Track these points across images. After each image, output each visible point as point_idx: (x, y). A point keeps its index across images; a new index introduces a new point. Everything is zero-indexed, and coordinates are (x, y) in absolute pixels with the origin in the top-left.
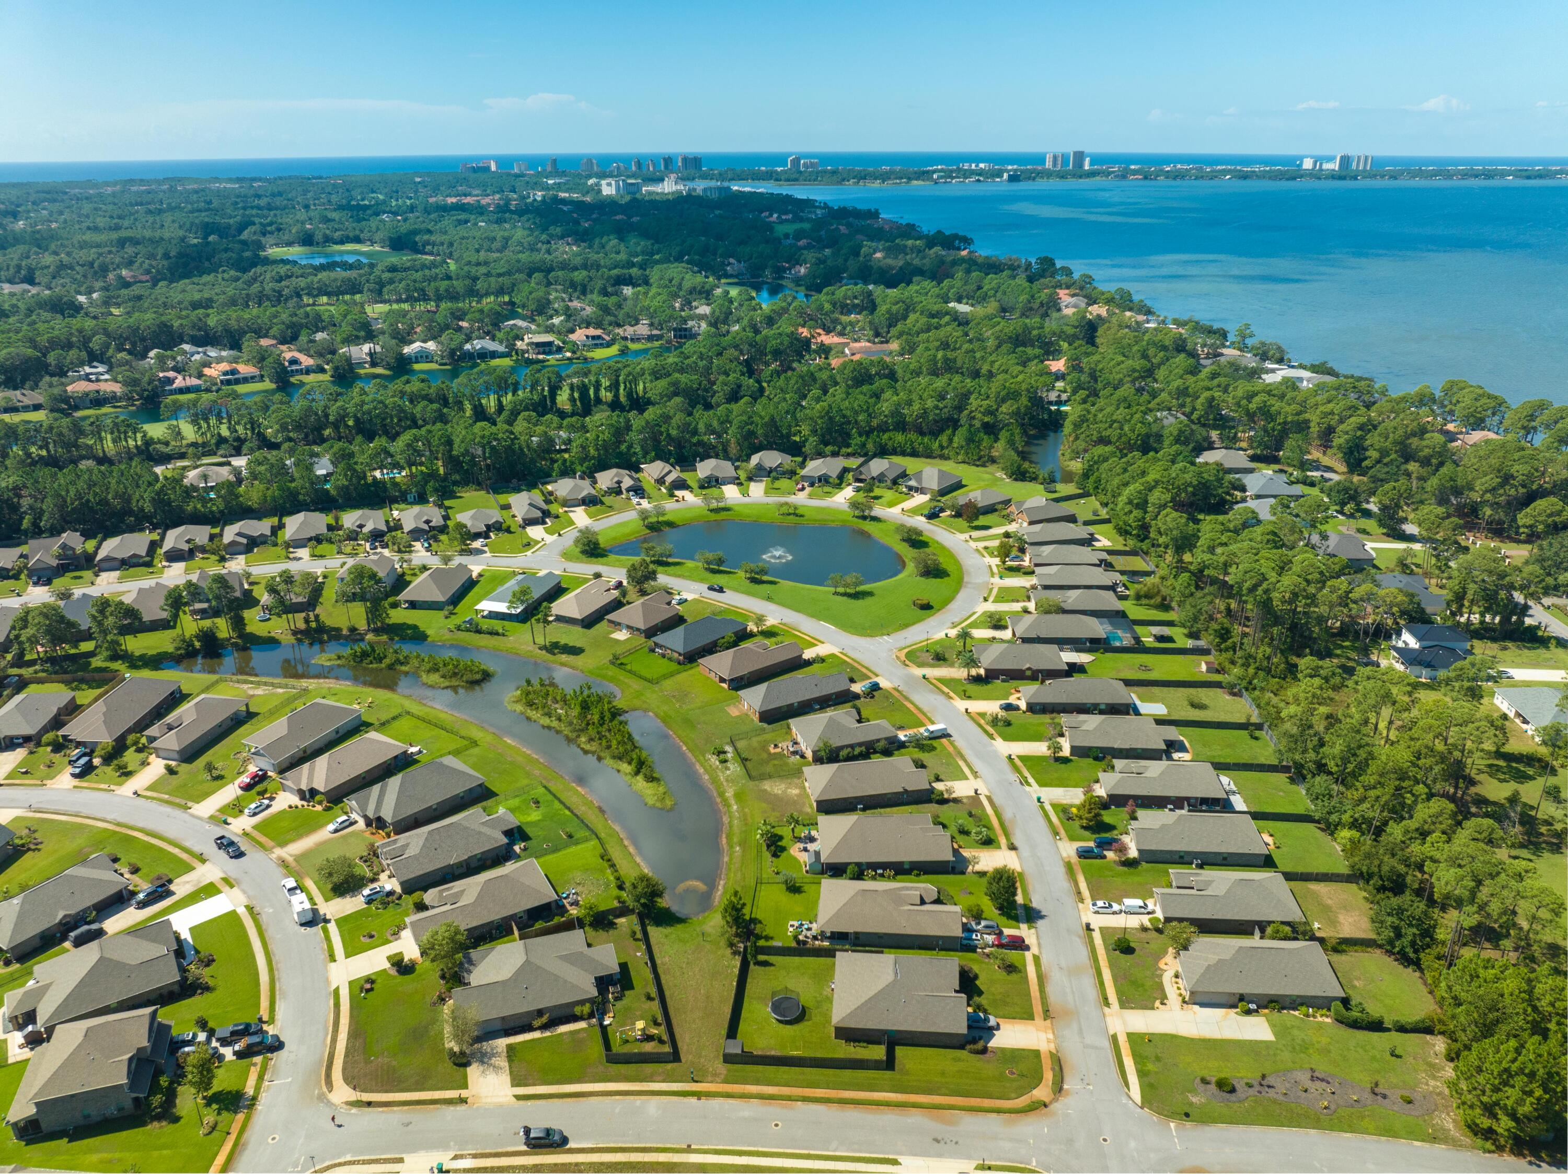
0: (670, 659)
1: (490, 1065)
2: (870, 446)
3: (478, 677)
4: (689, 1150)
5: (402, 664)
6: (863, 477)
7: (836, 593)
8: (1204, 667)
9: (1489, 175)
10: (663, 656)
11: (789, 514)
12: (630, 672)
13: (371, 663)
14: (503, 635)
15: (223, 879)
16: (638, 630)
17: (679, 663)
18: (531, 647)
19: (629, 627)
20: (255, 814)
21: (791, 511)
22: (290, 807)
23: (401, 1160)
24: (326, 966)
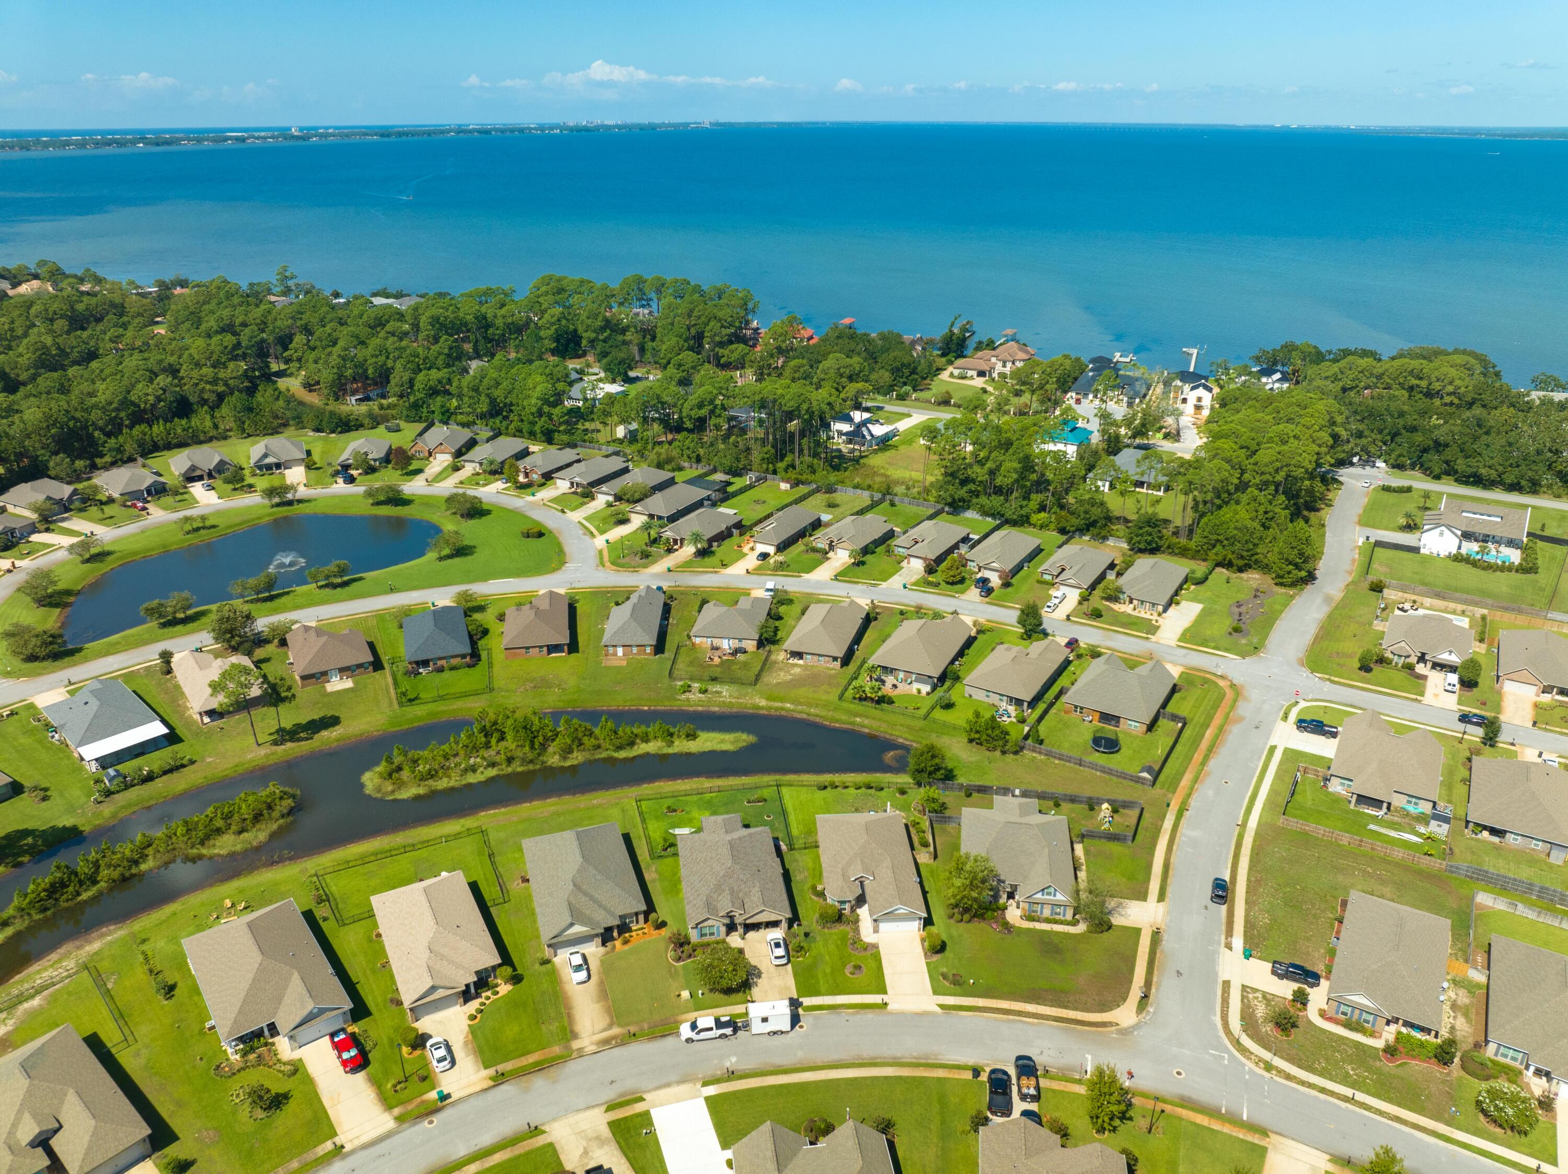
0: (453, 668)
1: (1114, 909)
2: (130, 448)
3: (288, 802)
4: (1244, 826)
5: (136, 863)
6: (198, 473)
7: (441, 559)
8: (784, 486)
9: (121, 144)
10: (440, 670)
11: (197, 529)
12: (442, 698)
13: (78, 894)
14: (192, 762)
15: (607, 1110)
16: (359, 666)
17: (469, 666)
18: (262, 752)
19: (343, 670)
20: (453, 1063)
21: (195, 525)
22: (472, 1018)
23: (1227, 984)
24: (891, 1013)
